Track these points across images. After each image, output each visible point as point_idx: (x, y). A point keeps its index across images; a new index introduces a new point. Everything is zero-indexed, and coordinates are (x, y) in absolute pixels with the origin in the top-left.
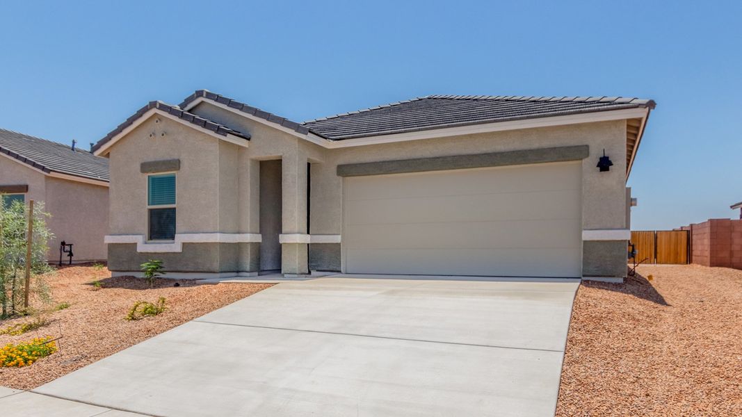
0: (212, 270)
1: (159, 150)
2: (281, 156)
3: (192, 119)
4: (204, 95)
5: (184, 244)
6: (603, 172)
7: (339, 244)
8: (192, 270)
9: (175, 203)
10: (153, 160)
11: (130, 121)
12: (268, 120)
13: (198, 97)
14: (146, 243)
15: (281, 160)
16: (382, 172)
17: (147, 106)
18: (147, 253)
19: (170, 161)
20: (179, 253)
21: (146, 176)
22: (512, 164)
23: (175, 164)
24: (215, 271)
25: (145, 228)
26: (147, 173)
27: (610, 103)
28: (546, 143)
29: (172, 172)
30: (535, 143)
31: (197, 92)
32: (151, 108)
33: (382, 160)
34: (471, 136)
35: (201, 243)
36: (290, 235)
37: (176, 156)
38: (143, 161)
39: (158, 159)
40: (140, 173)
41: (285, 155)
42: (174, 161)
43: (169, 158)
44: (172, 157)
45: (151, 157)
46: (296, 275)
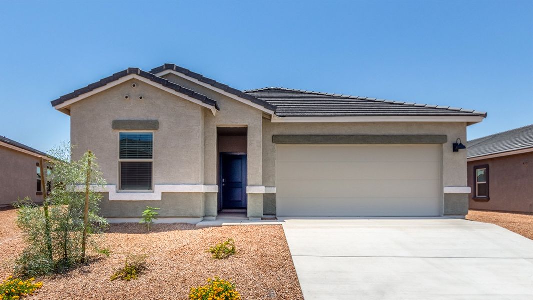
0: (194, 215)
1: (135, 111)
2: (247, 126)
4: (175, 69)
5: (163, 193)
6: (455, 152)
7: (274, 194)
8: (173, 216)
9: (152, 158)
10: (127, 119)
11: (104, 82)
12: (239, 96)
13: (167, 69)
14: (118, 192)
15: (247, 128)
16: (310, 143)
17: (126, 71)
18: (121, 201)
19: (148, 121)
20: (159, 201)
21: (118, 133)
23: (154, 125)
24: (198, 216)
25: (117, 179)
26: (120, 129)
27: (458, 111)
28: (422, 132)
29: (150, 131)
30: (415, 132)
31: (166, 65)
33: (309, 134)
34: (374, 123)
35: (183, 193)
36: (257, 187)
37: (153, 117)
38: (115, 119)
39: (132, 119)
40: (111, 129)
41: (251, 125)
42: (152, 121)
43: (145, 119)
44: (149, 119)
45: (124, 116)
46: (260, 219)
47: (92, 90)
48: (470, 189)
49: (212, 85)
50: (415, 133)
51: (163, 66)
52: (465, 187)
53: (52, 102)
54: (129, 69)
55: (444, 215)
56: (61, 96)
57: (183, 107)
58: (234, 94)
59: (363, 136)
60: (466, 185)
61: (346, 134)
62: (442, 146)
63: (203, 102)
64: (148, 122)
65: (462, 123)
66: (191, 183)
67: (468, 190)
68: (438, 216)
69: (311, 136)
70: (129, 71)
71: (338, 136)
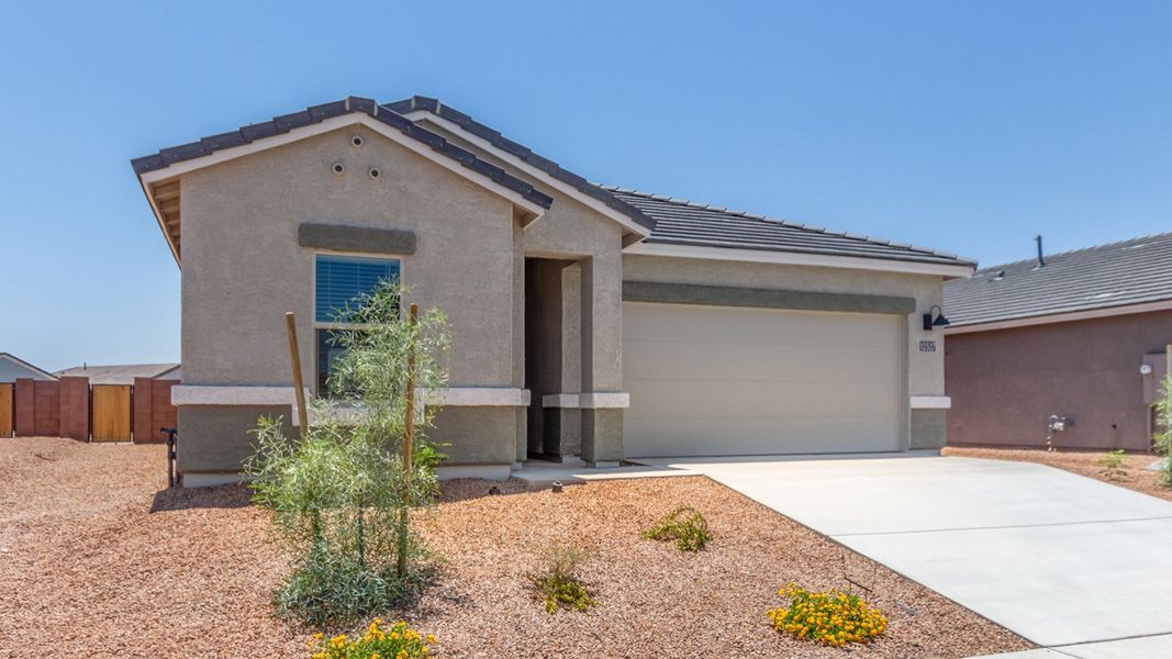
1: (353, 204)
2: (592, 255)
3: (471, 161)
6: (927, 331)
10: (336, 223)
11: (281, 125)
13: (419, 108)
15: (592, 258)
17: (343, 103)
21: (312, 255)
22: (845, 310)
23: (405, 242)
26: (317, 247)
29: (395, 257)
31: (417, 98)
32: (351, 111)
33: (682, 282)
35: (473, 407)
36: (614, 395)
37: (402, 223)
38: (305, 221)
39: (348, 222)
40: (294, 244)
41: (599, 256)
42: (402, 234)
43: (382, 226)
44: (392, 226)
45: (328, 216)
46: (618, 464)
47: (248, 141)
48: (948, 399)
49: (524, 159)
50: (867, 290)
51: (410, 100)
52: (941, 396)
53: (134, 162)
54: (351, 98)
55: (911, 449)
56: (162, 148)
57: (473, 204)
58: (571, 184)
59: (783, 291)
60: (943, 393)
61: (753, 286)
62: (906, 317)
63: (525, 197)
64: (390, 233)
65: (937, 277)
66: (492, 384)
67: (945, 403)
68: (898, 451)
69: (689, 286)
70: (350, 103)
71: (738, 289)
